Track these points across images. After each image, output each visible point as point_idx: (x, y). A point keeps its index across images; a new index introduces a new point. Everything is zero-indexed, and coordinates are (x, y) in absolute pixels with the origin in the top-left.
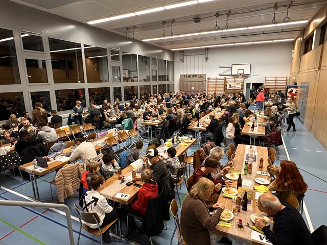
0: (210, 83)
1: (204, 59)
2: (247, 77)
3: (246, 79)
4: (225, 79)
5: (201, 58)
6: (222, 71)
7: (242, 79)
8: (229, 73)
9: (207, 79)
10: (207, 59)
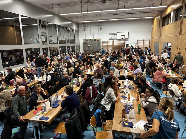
0: (104, 45)
1: (99, 29)
2: (126, 40)
3: (126, 42)
4: (113, 41)
5: (98, 28)
6: (111, 36)
7: (124, 42)
8: (115, 38)
9: (101, 42)
10: (101, 29)
